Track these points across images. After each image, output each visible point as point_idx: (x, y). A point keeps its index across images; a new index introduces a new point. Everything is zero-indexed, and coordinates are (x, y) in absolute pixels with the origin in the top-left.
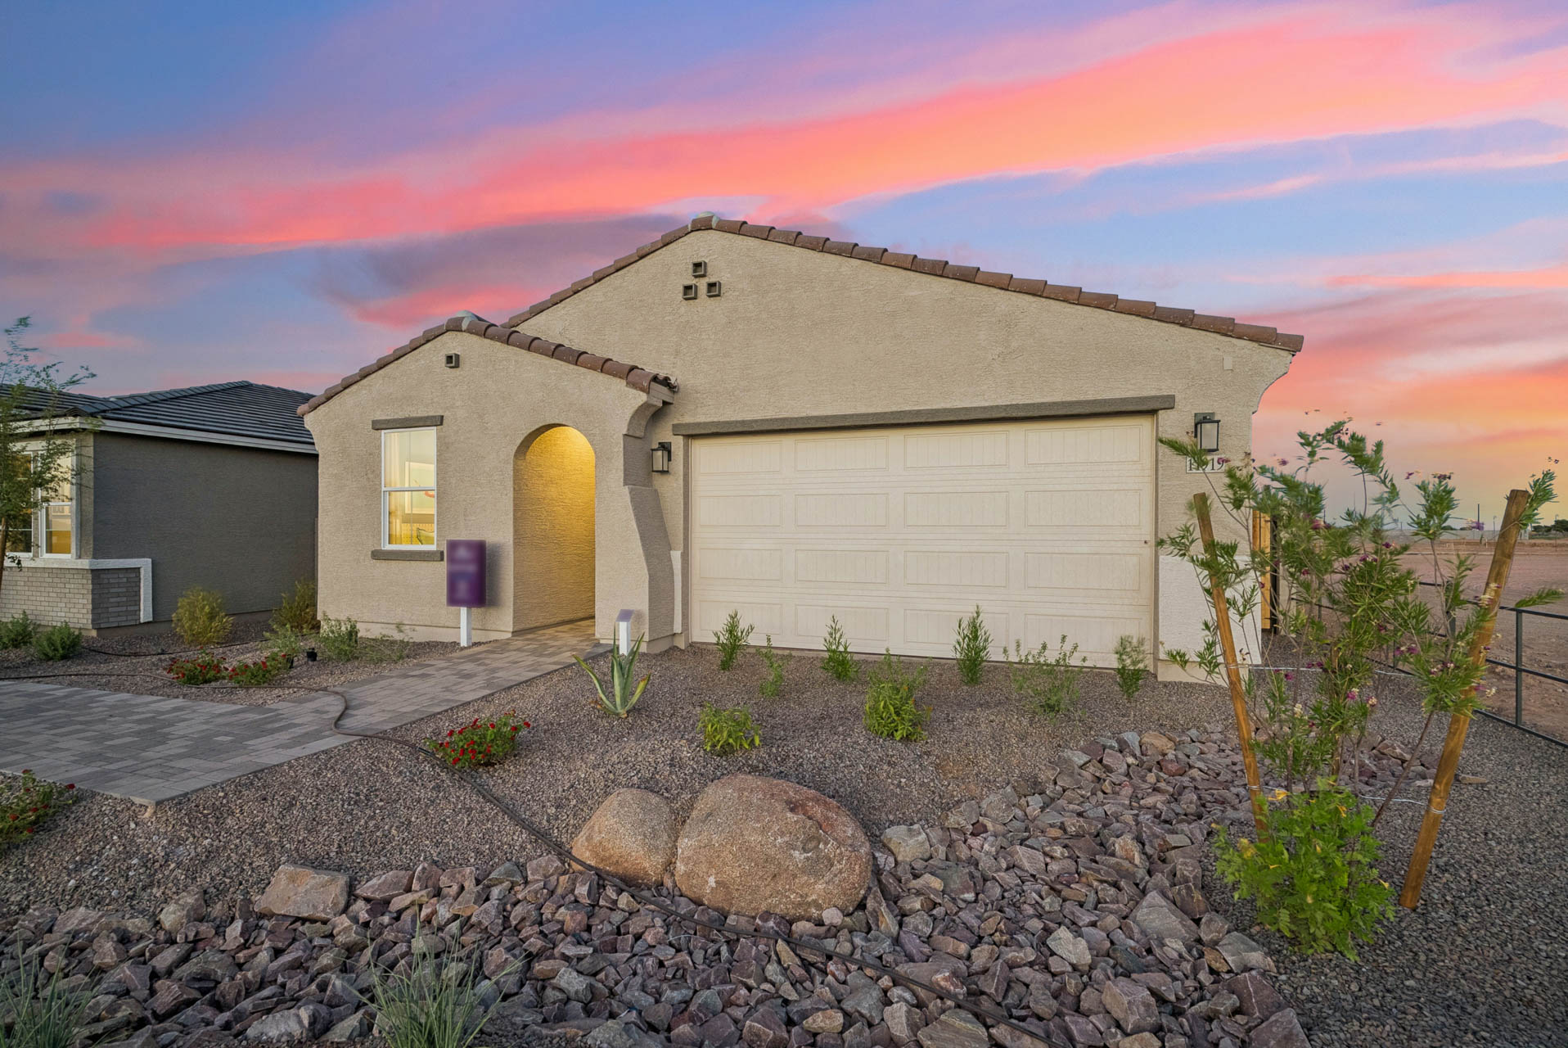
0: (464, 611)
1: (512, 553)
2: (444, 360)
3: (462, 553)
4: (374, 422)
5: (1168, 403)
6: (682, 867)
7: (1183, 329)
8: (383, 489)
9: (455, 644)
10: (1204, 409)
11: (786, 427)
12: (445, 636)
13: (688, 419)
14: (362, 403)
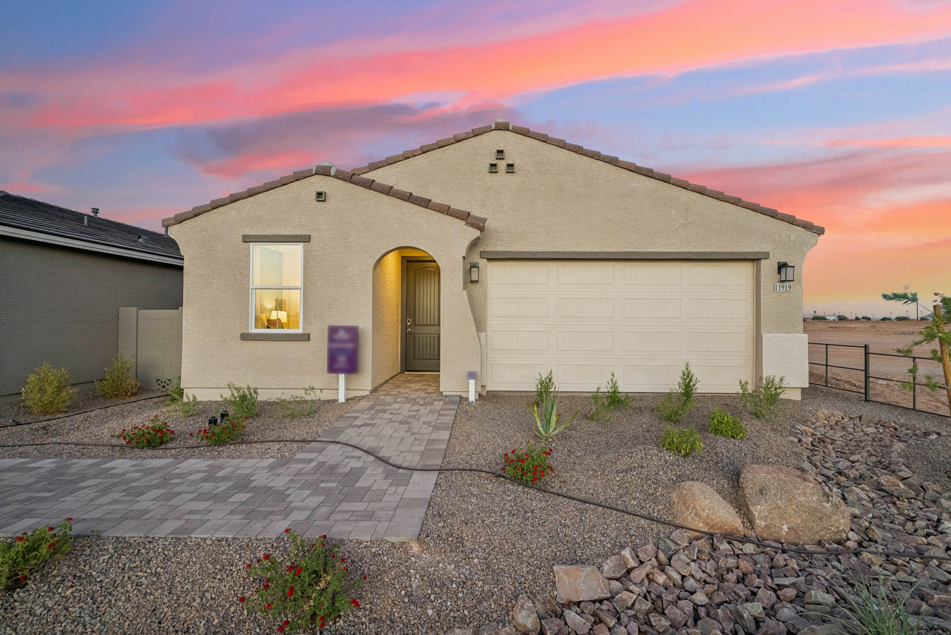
0: (342, 377)
1: (371, 335)
3: (342, 335)
4: (244, 236)
5: (766, 256)
7: (772, 219)
8: (251, 287)
9: (335, 401)
10: (783, 260)
11: (559, 257)
12: (326, 396)
13: (490, 249)
14: (230, 220)
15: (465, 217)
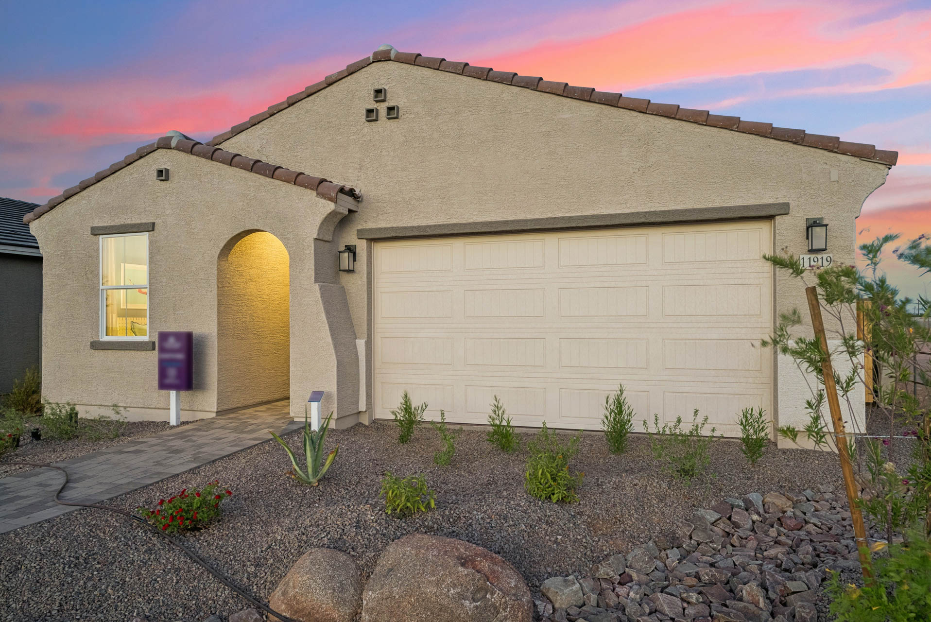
0: (173, 394)
1: (216, 343)
2: (155, 174)
3: (172, 343)
4: (93, 229)
5: (784, 209)
6: (367, 617)
7: (795, 146)
8: (101, 287)
9: (165, 424)
10: (815, 214)
11: (456, 232)
12: (156, 416)
13: (370, 225)
14: (82, 211)
15: (318, 185)
